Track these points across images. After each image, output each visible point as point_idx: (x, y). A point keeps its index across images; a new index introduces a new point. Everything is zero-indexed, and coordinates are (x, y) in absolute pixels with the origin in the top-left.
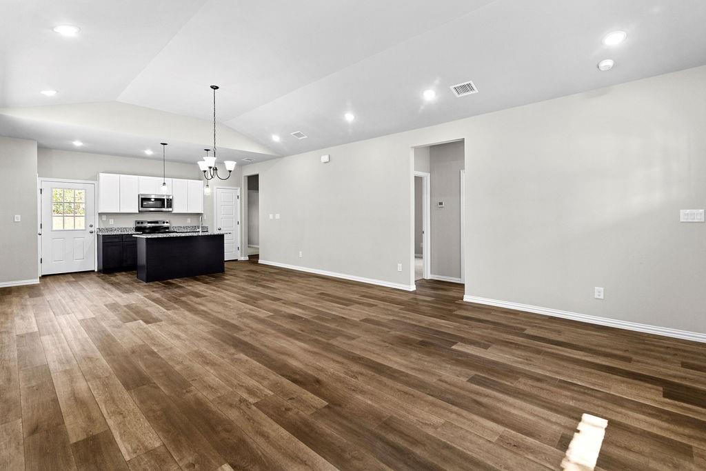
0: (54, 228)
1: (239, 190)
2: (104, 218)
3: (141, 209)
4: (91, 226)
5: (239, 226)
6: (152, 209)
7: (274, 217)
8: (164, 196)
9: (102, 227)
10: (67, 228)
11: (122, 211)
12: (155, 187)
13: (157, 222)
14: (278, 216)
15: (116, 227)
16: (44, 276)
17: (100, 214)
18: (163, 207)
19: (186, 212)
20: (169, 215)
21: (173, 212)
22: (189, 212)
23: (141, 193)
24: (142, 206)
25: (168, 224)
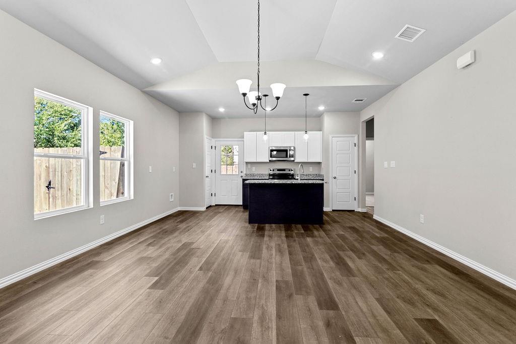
0: (222, 173)
1: (356, 137)
2: (249, 165)
3: (271, 159)
4: (242, 172)
5: (356, 175)
6: (279, 159)
7: (389, 164)
8: (287, 147)
9: (248, 172)
10: (234, 173)
11: (258, 161)
12: (281, 140)
13: (284, 170)
14: (393, 164)
15: (256, 173)
16: (216, 205)
17: (247, 163)
18: (287, 157)
19: (307, 161)
20: (292, 164)
21: (295, 161)
22: (309, 161)
23: (270, 146)
24: (271, 156)
25: (293, 172)
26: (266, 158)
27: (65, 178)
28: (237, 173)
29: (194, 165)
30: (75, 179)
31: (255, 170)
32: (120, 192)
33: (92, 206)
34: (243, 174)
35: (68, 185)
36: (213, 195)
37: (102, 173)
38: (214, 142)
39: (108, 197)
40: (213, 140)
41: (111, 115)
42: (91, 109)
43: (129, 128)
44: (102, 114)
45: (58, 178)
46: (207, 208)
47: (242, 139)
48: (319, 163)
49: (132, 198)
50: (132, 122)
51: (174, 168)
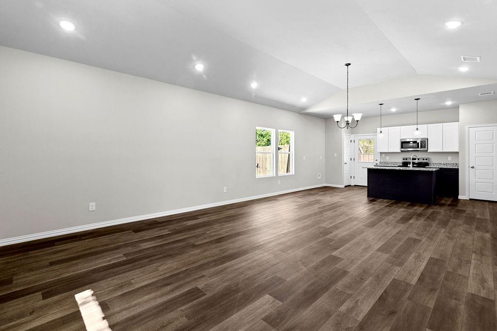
0: (360, 161)
2: (383, 155)
4: (377, 160)
6: (411, 149)
8: (418, 139)
9: (382, 161)
10: (370, 161)
11: (389, 151)
12: (413, 134)
15: (390, 161)
16: (355, 185)
17: (381, 153)
18: (418, 147)
20: (426, 153)
21: (428, 151)
22: (444, 151)
23: (401, 138)
24: (402, 147)
25: (427, 161)
26: (398, 149)
27: (264, 163)
28: (373, 161)
29: (336, 155)
30: (268, 162)
32: (288, 170)
33: (275, 175)
34: (378, 162)
35: (265, 166)
36: (353, 177)
37: (280, 160)
38: (353, 137)
39: (282, 172)
40: (353, 135)
41: (282, 131)
42: (275, 130)
43: (292, 135)
44: (279, 131)
45: (261, 162)
46: (345, 186)
48: (457, 153)
49: (294, 174)
50: (293, 132)
51: (321, 157)
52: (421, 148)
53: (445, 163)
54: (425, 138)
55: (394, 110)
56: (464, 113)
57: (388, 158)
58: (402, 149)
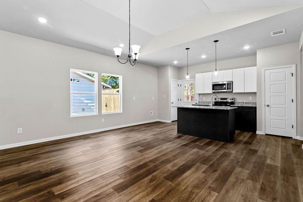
0: (185, 101)
2: (201, 96)
4: (196, 100)
8: (225, 82)
9: (200, 101)
12: (221, 77)
13: (226, 99)
15: (205, 101)
17: (199, 94)
19: (243, 92)
22: (245, 92)
23: (213, 82)
24: (213, 89)
25: (233, 101)
26: (210, 91)
28: (194, 101)
29: (165, 96)
31: (205, 99)
33: (97, 114)
34: (197, 102)
40: (180, 81)
42: (97, 73)
46: (172, 122)
47: (194, 79)
48: (255, 93)
49: (122, 112)
50: (122, 76)
51: (153, 98)
52: (227, 89)
53: (247, 101)
54: (230, 81)
55: (204, 57)
56: (260, 57)
57: (204, 98)
58: (213, 91)
